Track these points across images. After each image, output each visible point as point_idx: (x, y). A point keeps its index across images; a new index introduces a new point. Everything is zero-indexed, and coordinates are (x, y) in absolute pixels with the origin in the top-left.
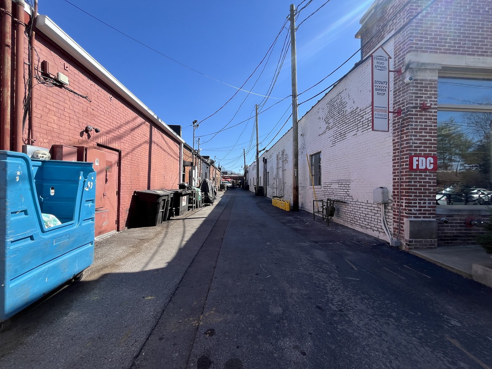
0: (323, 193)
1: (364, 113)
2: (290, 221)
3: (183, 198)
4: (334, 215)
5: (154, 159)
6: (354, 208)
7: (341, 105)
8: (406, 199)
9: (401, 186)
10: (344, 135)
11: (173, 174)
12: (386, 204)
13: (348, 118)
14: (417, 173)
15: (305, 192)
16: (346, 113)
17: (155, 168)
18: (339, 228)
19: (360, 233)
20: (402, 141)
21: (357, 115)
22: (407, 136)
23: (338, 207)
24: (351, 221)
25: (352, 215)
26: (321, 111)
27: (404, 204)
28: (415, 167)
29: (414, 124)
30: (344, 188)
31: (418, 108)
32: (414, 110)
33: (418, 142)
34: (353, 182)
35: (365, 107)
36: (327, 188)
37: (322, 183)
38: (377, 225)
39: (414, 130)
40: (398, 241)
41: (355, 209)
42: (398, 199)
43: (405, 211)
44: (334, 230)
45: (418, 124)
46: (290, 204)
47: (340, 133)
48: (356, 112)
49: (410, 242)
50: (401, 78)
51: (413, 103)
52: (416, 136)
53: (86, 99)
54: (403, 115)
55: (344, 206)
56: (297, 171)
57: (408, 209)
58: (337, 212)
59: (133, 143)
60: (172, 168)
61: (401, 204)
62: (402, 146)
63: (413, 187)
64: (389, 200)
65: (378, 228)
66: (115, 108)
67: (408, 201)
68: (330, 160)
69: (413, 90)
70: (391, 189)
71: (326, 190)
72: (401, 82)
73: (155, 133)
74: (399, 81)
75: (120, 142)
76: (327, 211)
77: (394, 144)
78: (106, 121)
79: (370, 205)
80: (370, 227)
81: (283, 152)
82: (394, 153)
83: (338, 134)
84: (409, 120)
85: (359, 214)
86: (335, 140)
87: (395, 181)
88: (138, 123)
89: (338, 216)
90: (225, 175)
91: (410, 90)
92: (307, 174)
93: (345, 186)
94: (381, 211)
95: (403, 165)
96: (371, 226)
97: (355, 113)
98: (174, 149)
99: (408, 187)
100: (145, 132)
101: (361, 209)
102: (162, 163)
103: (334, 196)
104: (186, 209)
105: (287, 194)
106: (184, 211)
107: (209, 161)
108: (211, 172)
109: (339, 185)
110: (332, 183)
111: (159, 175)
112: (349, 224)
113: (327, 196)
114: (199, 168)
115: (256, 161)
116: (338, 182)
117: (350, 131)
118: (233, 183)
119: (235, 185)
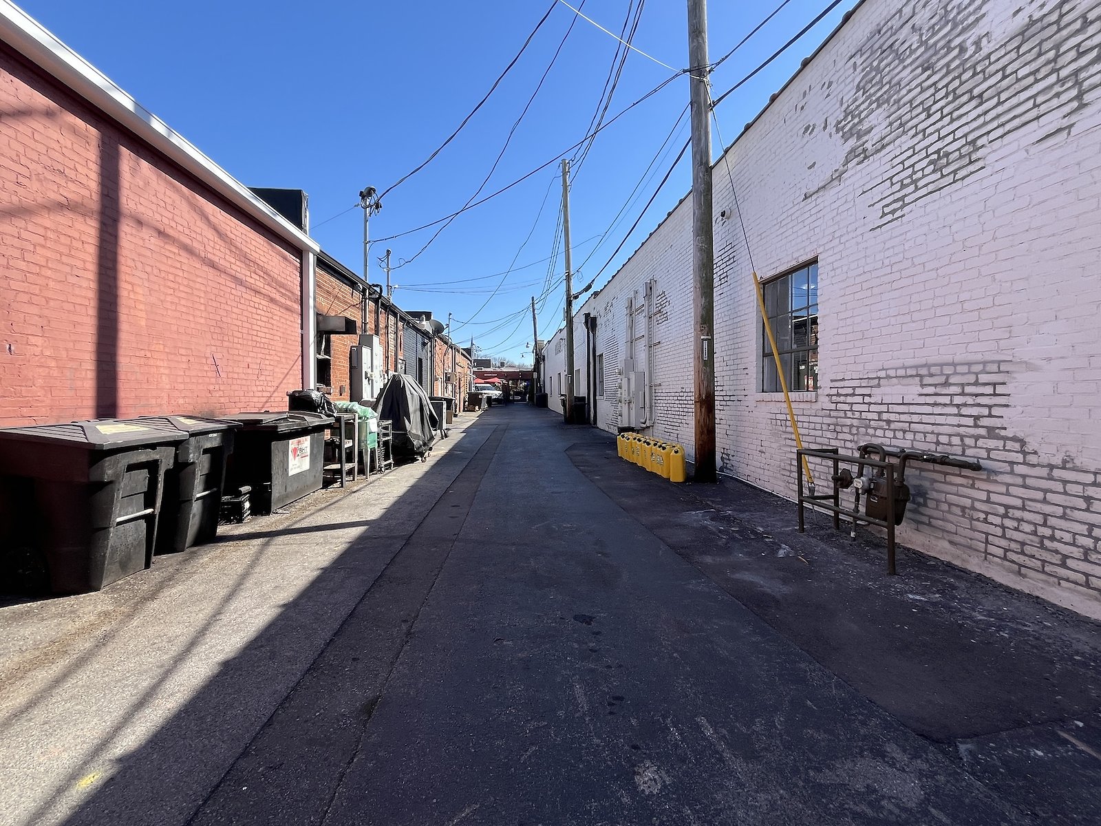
0: (832, 421)
3: (293, 446)
6: (1037, 495)
7: (942, 28)
10: (962, 157)
11: (267, 357)
13: (994, 68)
15: (739, 413)
16: (979, 49)
24: (1014, 557)
25: (1017, 530)
26: (815, 98)
30: (959, 400)
34: (1030, 369)
36: (850, 399)
37: (823, 381)
41: (1044, 501)
56: (711, 342)
58: (920, 504)
60: (261, 334)
68: (867, 285)
71: (847, 407)
81: (649, 288)
83: (920, 166)
86: (898, 195)
89: (927, 525)
90: (484, 369)
92: (744, 350)
93: (971, 389)
98: (268, 267)
102: (198, 313)
103: (890, 434)
104: (314, 484)
105: (664, 419)
106: (300, 493)
107: (426, 325)
108: (437, 358)
109: (922, 386)
110: (879, 378)
111: (184, 359)
112: (998, 564)
113: (850, 433)
114: (392, 343)
115: (565, 323)
116: (917, 375)
117: (1008, 127)
118: (505, 389)
119: (510, 395)
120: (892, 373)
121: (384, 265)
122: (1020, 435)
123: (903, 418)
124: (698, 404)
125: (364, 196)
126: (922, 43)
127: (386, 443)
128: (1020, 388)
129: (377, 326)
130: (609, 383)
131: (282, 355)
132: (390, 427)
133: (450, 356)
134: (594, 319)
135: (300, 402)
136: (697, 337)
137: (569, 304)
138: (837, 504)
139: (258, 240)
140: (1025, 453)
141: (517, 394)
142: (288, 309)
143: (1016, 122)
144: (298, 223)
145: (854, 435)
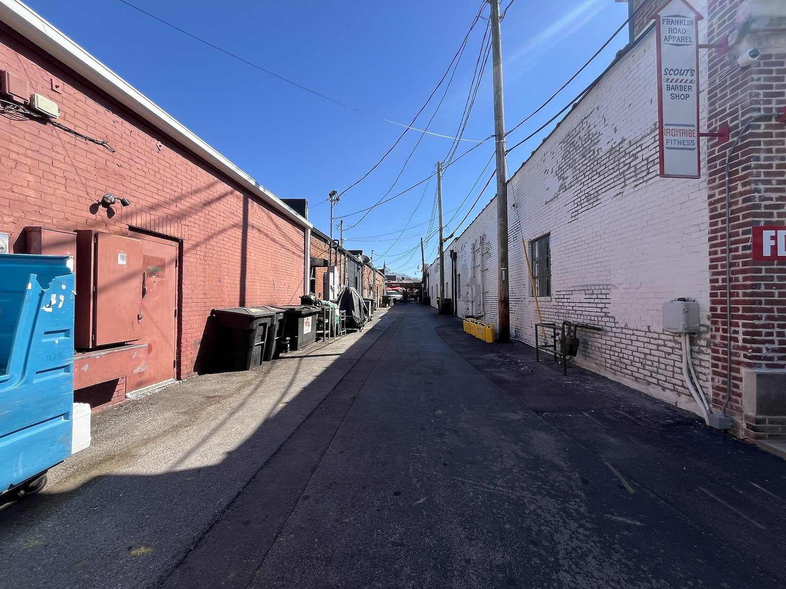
0: (555, 311)
1: (639, 149)
2: (491, 364)
3: (305, 321)
4: (578, 352)
5: (252, 255)
6: (619, 340)
7: (588, 141)
8: (744, 325)
9: (731, 295)
10: (594, 197)
11: (291, 280)
12: (694, 334)
13: (603, 163)
14: (773, 267)
15: (522, 308)
16: (598, 154)
17: (255, 269)
18: (587, 380)
19: (634, 391)
20: (733, 196)
21: (623, 154)
22: (744, 185)
23: (585, 338)
24: (613, 367)
25: (614, 355)
26: (548, 157)
27: (740, 337)
28: (767, 252)
29: (762, 155)
30: (596, 301)
31: (773, 119)
32: (763, 124)
33: (775, 195)
34: (615, 287)
35: (640, 137)
36: (563, 300)
37: (553, 292)
38: (673, 378)
39: (762, 170)
40: (727, 418)
41: (621, 343)
42: (724, 324)
43: (742, 353)
44: (577, 385)
45: (774, 155)
46: (493, 330)
47: (587, 195)
48: (620, 148)
49: (758, 421)
50: (727, 58)
51: (759, 110)
52: (769, 182)
53: (104, 146)
54: (735, 139)
55: (597, 336)
56: (507, 272)
57: (751, 348)
58: (584, 347)
59: (209, 226)
60: (289, 269)
61: (733, 335)
62: (734, 208)
63: (763, 299)
64: (700, 325)
65: (674, 385)
66: (168, 165)
67: (750, 330)
68: (567, 248)
69: (759, 79)
70: (705, 302)
71: (561, 304)
72: (727, 68)
73: (255, 211)
74: (723, 67)
75: (180, 225)
76: (563, 344)
77: (710, 204)
78: (147, 187)
79: (656, 336)
80: (655, 381)
81: (482, 239)
82: (711, 225)
83: (582, 198)
84: (750, 147)
85: (630, 353)
86: (576, 209)
87: (717, 285)
88: (219, 193)
89: (586, 356)
90: (392, 282)
91: (753, 80)
92: (524, 275)
93: (599, 296)
94: (681, 349)
95: (737, 250)
96: (658, 380)
97: (619, 150)
98: (293, 238)
99: (751, 298)
100: (232, 208)
101: (635, 343)
102: (269, 262)
103: (576, 316)
104: (313, 339)
105: (490, 311)
106: (307, 343)
107: (360, 259)
108: (365, 276)
109: (586, 294)
110: (572, 291)
111: (264, 282)
112: (609, 371)
113: (563, 316)
114: (342, 269)
115: (439, 256)
116: (584, 290)
117: (607, 188)
118: (405, 294)
119: (408, 297)
120: (576, 288)
121: (339, 228)
122: (614, 315)
123: (580, 309)
124: (500, 303)
125: (331, 195)
126: (583, 145)
127: (343, 321)
128: (614, 295)
129: (336, 261)
130: (463, 290)
131: (297, 278)
132: (345, 314)
133: (372, 275)
134: (455, 254)
135: (306, 301)
136: (499, 269)
137: (441, 244)
138: (555, 349)
139: (289, 226)
140: (615, 323)
141: (412, 296)
142: (299, 256)
143: (609, 187)
144: (304, 216)
145: (564, 317)
